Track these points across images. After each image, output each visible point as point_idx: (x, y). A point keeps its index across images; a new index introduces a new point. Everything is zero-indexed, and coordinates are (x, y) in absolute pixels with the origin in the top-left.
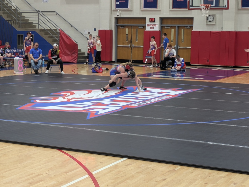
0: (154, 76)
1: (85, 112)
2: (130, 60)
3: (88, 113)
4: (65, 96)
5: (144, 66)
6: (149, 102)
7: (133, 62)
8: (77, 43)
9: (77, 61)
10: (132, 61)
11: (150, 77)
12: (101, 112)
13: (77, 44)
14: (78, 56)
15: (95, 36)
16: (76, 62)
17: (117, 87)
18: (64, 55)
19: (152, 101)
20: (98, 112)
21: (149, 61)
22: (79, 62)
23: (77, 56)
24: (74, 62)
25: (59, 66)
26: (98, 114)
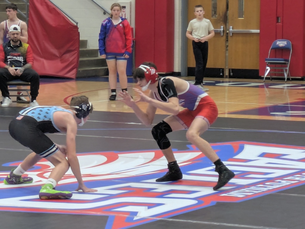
0: (290, 112)
1: (99, 214)
2: (223, 69)
3: (107, 217)
4: (45, 170)
5: (262, 87)
6: (276, 186)
7: (232, 74)
8: (77, 23)
9: (76, 74)
10: (229, 73)
11: (279, 117)
12: (144, 213)
13: (76, 28)
14: (78, 58)
15: (127, 3)
16: (73, 76)
17: (188, 146)
18: (42, 57)
19: (284, 183)
20: (135, 213)
21: (275, 70)
22: (80, 77)
23: (76, 59)
24: (68, 75)
25: (29, 88)
26: (136, 218)
